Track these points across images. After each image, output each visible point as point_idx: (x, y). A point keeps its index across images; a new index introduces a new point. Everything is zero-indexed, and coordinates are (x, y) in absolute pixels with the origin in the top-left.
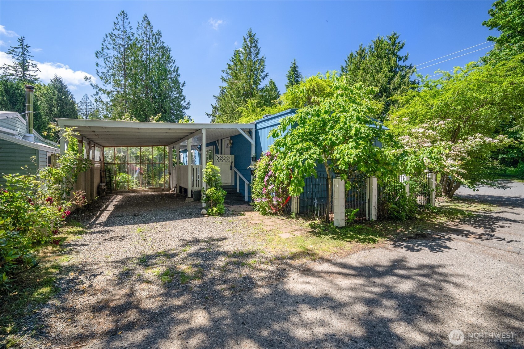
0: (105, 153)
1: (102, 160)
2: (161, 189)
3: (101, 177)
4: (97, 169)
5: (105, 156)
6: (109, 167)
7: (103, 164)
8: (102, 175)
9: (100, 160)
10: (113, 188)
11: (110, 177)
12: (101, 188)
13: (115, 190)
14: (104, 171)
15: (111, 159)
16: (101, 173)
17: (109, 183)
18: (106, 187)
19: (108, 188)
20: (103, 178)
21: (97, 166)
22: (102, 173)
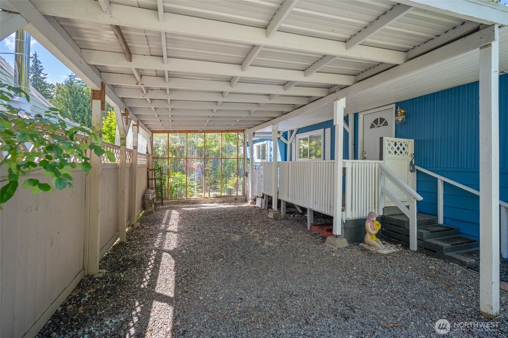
0: (154, 142)
1: (150, 152)
2: (233, 198)
3: (148, 179)
4: (142, 166)
5: (154, 146)
6: (159, 164)
7: (151, 159)
8: (150, 177)
9: (147, 153)
10: (165, 196)
11: (161, 179)
12: (148, 199)
13: (168, 199)
14: (152, 170)
15: (163, 151)
16: (148, 172)
17: (159, 189)
18: (155, 196)
19: (157, 198)
20: (150, 181)
21: (142, 161)
22: (150, 172)
